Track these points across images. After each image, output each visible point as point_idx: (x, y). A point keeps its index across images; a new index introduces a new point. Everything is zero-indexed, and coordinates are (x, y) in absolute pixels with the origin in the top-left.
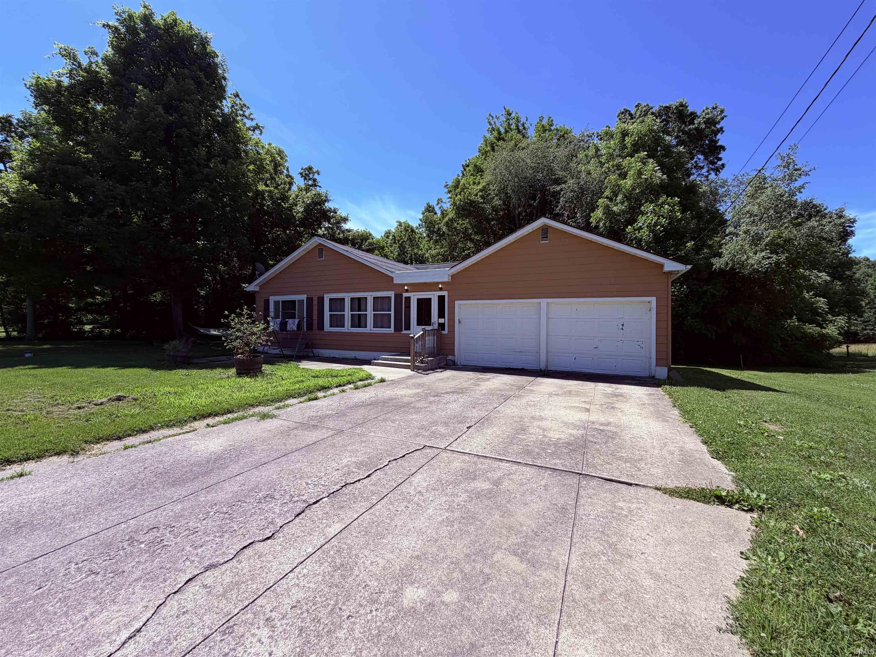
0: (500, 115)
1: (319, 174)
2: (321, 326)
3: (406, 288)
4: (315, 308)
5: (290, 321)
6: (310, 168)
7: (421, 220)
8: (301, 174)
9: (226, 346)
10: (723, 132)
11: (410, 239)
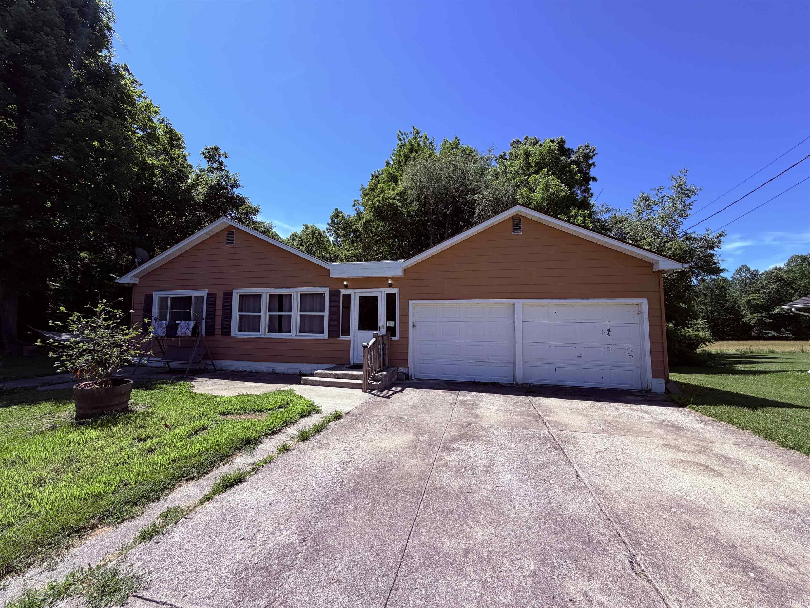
0: (409, 132)
1: (226, 157)
2: (226, 331)
3: (345, 283)
4: (219, 307)
5: (183, 323)
6: (216, 149)
7: (329, 224)
8: (204, 154)
9: (58, 368)
10: (594, 166)
11: (318, 242)
